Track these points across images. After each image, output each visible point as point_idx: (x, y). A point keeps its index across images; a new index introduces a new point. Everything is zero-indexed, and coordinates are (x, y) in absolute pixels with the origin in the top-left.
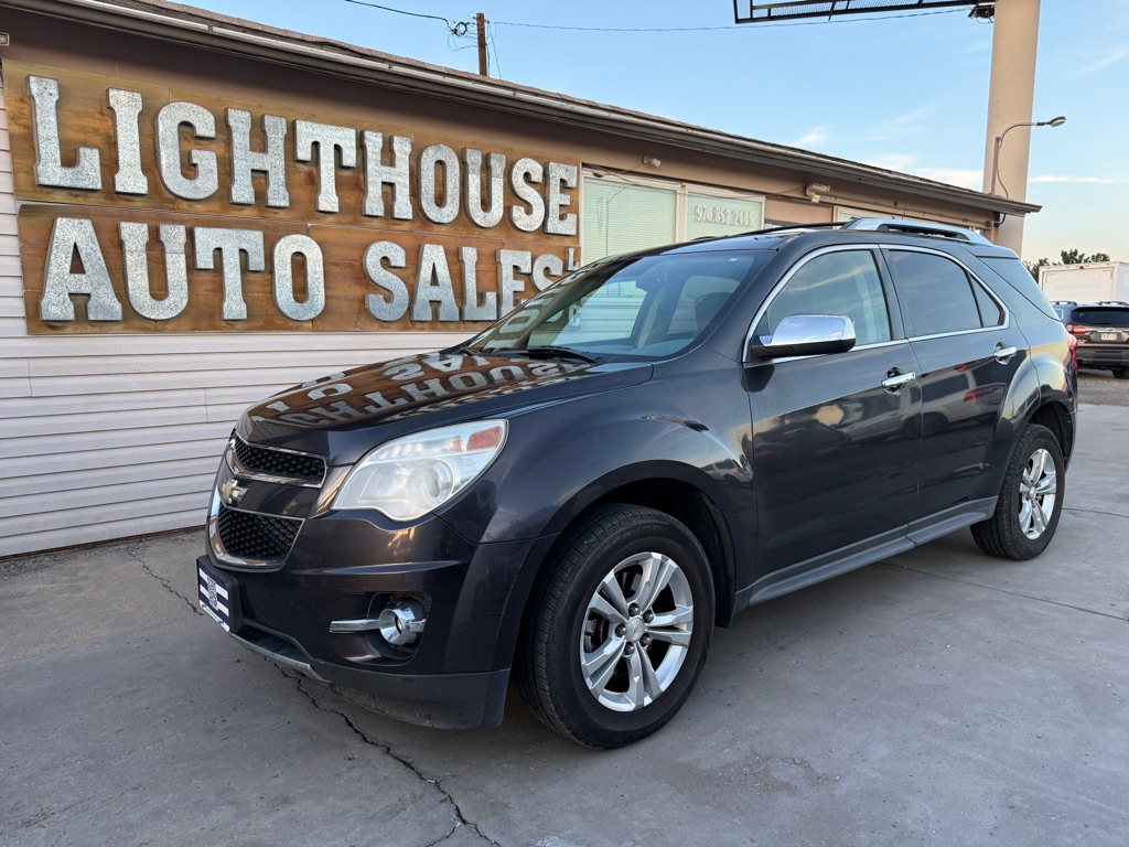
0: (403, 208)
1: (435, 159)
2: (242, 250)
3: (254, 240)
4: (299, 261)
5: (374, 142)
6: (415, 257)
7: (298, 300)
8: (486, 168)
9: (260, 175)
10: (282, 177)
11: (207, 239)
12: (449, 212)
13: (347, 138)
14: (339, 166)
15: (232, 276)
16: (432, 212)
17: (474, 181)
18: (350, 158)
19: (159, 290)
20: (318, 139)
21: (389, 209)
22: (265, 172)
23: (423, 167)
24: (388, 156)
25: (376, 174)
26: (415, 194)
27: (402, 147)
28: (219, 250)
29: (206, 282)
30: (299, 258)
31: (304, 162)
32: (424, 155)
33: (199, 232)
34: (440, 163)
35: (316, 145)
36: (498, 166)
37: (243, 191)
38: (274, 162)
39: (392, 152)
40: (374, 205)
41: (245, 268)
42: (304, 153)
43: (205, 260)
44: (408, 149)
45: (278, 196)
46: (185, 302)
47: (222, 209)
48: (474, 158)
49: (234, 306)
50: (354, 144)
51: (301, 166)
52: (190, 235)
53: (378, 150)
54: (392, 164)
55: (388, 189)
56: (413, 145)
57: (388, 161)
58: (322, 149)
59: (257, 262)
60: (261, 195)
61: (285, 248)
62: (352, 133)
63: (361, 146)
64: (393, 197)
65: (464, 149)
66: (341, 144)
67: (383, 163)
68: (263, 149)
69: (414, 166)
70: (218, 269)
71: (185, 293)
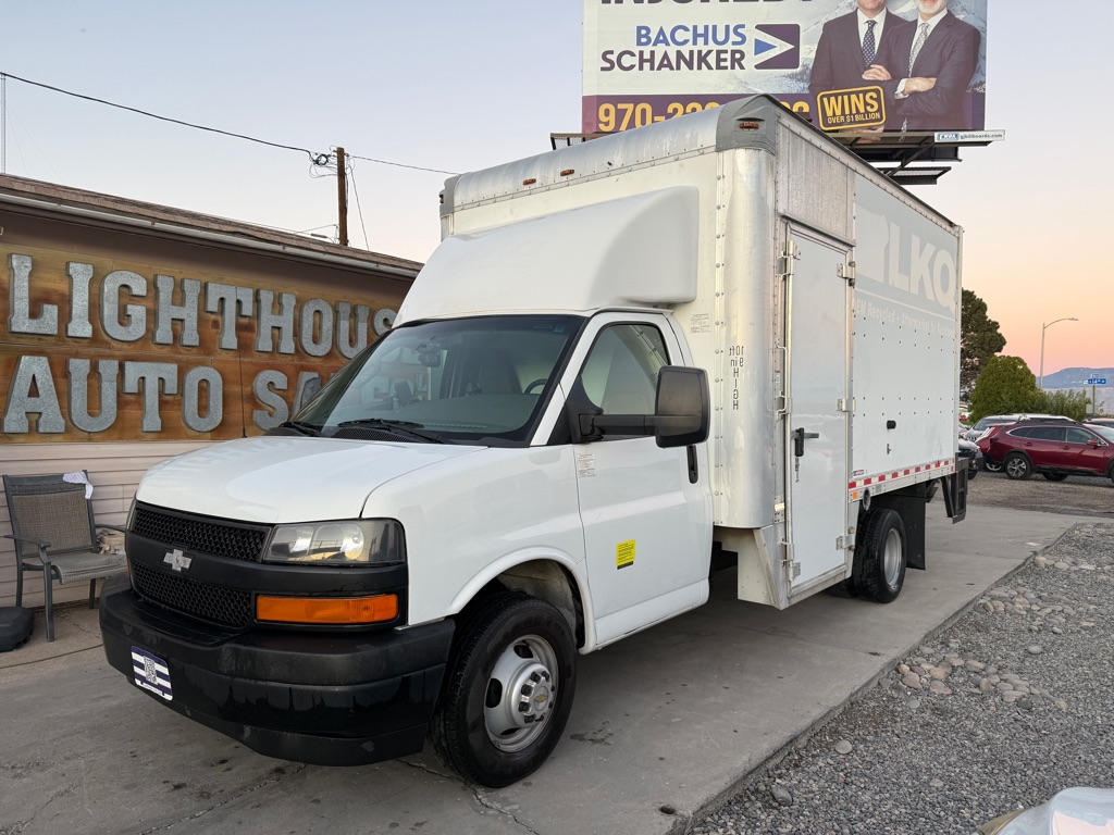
0: (288, 346)
1: (314, 309)
2: (160, 379)
3: (170, 371)
4: (203, 387)
5: (267, 297)
6: (292, 382)
7: (200, 415)
8: (354, 315)
9: (178, 322)
10: (195, 324)
11: (133, 371)
12: (322, 349)
13: (247, 296)
14: (239, 314)
15: (152, 399)
16: (310, 347)
17: (344, 325)
18: (248, 309)
19: (93, 408)
20: (223, 296)
21: (276, 346)
22: (182, 320)
23: (304, 315)
24: (278, 305)
25: (267, 320)
26: (297, 334)
27: (289, 301)
28: (143, 378)
29: (128, 401)
30: (204, 384)
31: (212, 313)
32: (306, 307)
33: (128, 365)
34: (318, 311)
35: (222, 299)
36: (363, 313)
37: (164, 334)
38: (189, 313)
39: (280, 304)
40: (265, 344)
41: (161, 393)
42: (213, 306)
43: (131, 385)
44: (294, 303)
45: (191, 337)
46: (113, 419)
47: (143, 350)
48: (345, 309)
49: (152, 421)
50: (251, 299)
51: (209, 315)
52: (122, 367)
53: (270, 303)
54: (280, 313)
55: (276, 332)
56: (297, 301)
57: (277, 310)
58: (227, 304)
59: (171, 387)
60: (177, 337)
61: (194, 376)
62: (250, 292)
63: (257, 300)
64: (280, 337)
65: (337, 302)
66: (241, 299)
67: (273, 313)
68: (182, 303)
69: (298, 314)
70: (141, 393)
71: (114, 412)
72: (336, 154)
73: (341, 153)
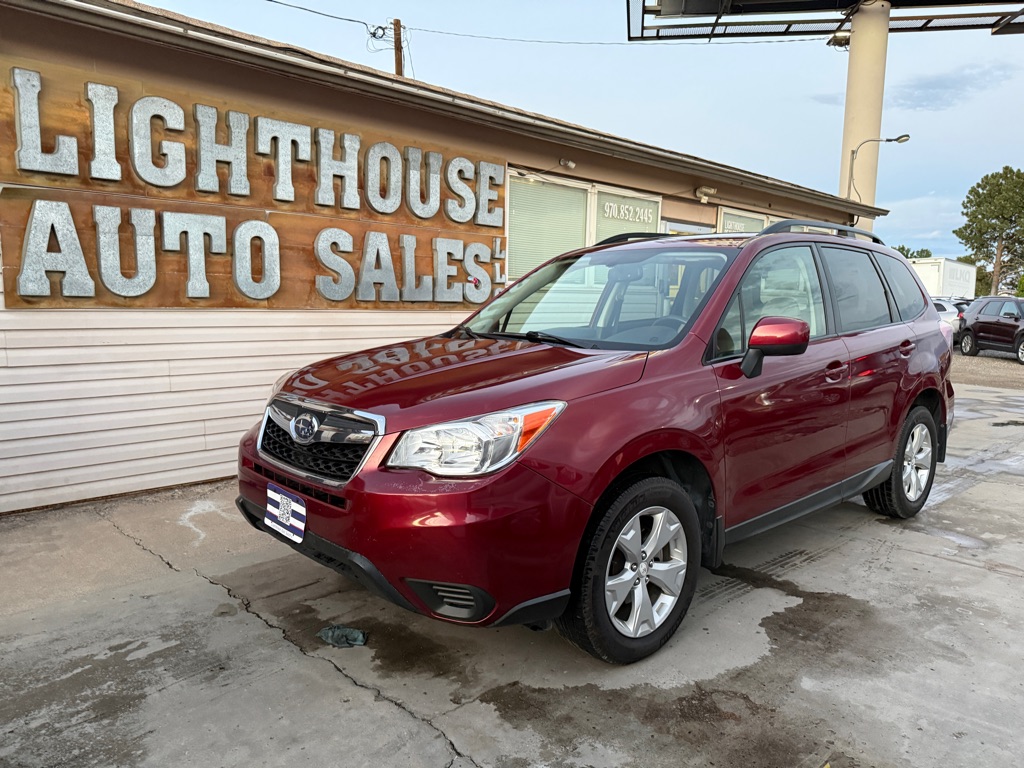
0: (352, 199)
1: (381, 156)
2: (206, 234)
3: (216, 225)
4: (257, 245)
5: (327, 138)
6: (360, 244)
7: (256, 280)
8: (425, 165)
9: (223, 165)
10: (244, 168)
11: (174, 223)
12: (391, 204)
13: (303, 135)
14: (296, 159)
15: (196, 257)
16: (377, 203)
17: (415, 176)
18: (305, 153)
19: (129, 269)
20: (276, 134)
21: (339, 198)
22: (229, 163)
23: (370, 162)
24: (339, 151)
25: (328, 168)
26: (362, 186)
27: (352, 144)
28: (185, 233)
29: (172, 261)
30: (257, 242)
31: (264, 155)
32: (371, 152)
33: (168, 217)
34: (385, 159)
35: (275, 139)
36: (435, 163)
37: (207, 180)
38: (237, 154)
39: (343, 148)
40: (325, 195)
41: (208, 251)
42: (264, 147)
43: (172, 242)
44: (357, 146)
45: (240, 184)
46: (153, 281)
47: (188, 195)
48: (415, 156)
49: (198, 285)
50: (309, 140)
51: (261, 158)
52: (159, 220)
53: (330, 146)
54: (342, 159)
55: (338, 181)
56: (362, 143)
57: (339, 156)
58: (281, 144)
59: (219, 245)
60: (224, 183)
61: (246, 232)
62: (307, 130)
63: (315, 142)
64: (343, 189)
65: (406, 148)
66: (298, 139)
67: (334, 158)
68: (228, 142)
69: (362, 161)
70: (184, 250)
71: (152, 273)
72: (392, 26)
73: (397, 24)
